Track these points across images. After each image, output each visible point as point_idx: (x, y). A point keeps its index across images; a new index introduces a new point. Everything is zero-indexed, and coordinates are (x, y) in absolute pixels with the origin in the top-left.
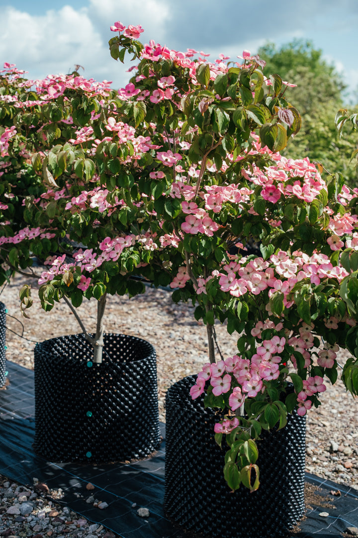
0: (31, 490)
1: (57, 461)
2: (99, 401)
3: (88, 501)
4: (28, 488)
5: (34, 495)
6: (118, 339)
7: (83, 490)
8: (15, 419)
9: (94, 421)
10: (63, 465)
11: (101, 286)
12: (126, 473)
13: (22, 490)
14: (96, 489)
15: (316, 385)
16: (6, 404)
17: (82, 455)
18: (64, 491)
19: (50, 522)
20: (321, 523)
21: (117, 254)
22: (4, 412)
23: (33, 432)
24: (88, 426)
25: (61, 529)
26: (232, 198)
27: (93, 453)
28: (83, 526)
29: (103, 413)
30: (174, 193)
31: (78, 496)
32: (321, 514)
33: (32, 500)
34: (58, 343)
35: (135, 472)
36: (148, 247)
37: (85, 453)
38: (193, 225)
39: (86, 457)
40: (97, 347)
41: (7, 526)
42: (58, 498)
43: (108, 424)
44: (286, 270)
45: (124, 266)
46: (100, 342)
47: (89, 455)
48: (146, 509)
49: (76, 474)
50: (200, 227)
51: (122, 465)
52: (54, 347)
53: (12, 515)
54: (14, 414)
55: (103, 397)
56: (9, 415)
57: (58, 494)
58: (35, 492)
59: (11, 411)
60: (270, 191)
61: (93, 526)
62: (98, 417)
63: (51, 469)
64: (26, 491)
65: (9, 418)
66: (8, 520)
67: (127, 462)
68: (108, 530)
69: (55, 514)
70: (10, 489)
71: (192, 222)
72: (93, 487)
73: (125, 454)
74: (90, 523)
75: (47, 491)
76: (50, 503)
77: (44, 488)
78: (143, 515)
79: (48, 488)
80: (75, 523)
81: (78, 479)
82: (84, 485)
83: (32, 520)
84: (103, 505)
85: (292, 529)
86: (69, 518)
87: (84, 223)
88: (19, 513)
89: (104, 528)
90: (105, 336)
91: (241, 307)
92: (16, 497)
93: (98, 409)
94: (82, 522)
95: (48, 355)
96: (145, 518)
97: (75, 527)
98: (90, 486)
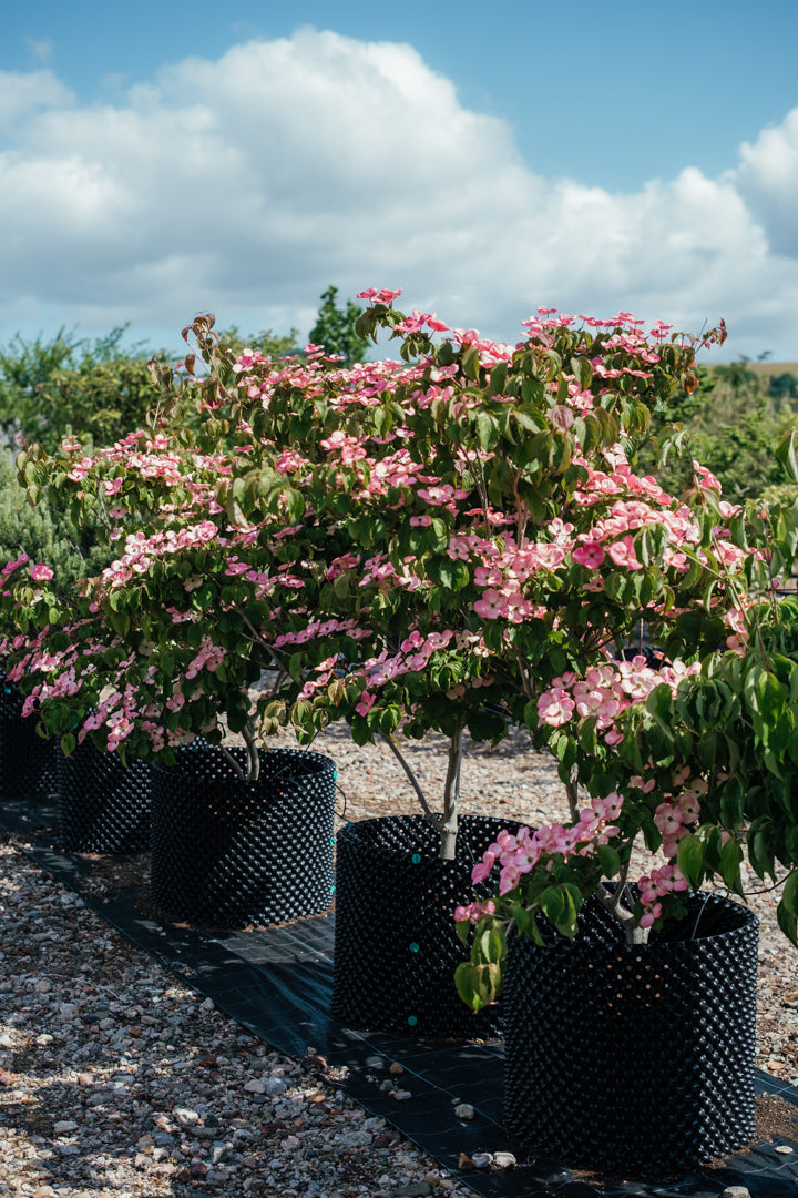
0: (297, 1062)
1: (360, 1028)
2: (431, 925)
3: (382, 1088)
4: (292, 1060)
5: (299, 1069)
6: (487, 826)
7: (383, 1074)
8: (322, 962)
9: (422, 961)
10: (367, 1034)
11: (394, 711)
12: (468, 1056)
13: (281, 1061)
14: (405, 1073)
15: (673, 879)
16: (315, 938)
17: (402, 1021)
18: (351, 1070)
19: (307, 1109)
20: (770, 1160)
21: (425, 658)
22: (306, 951)
23: (331, 979)
24: (412, 969)
25: (319, 1119)
26: (549, 561)
27: (420, 1019)
28: (357, 1120)
29: (437, 948)
30: (457, 551)
31: (371, 1080)
32: (779, 1149)
33: (292, 1077)
34: (390, 827)
35: (484, 1057)
36: (478, 651)
37: (406, 1017)
38: (493, 606)
39: (407, 1024)
40: (446, 834)
41: (237, 1106)
42: (337, 1079)
43: (445, 969)
44: (638, 686)
45: (436, 680)
46: (452, 826)
47: (412, 1021)
48: (469, 1106)
49: (382, 1050)
50: (503, 608)
51: (468, 1043)
52: (381, 833)
53: (252, 1093)
54: (322, 955)
55: (438, 920)
56: (314, 956)
57: (339, 1074)
58: (302, 1067)
59: (319, 949)
60: (591, 551)
61: (371, 1119)
62: (430, 955)
63: (346, 1039)
64: (288, 1063)
65: (311, 959)
66: (243, 1099)
67: (480, 1040)
68: (394, 1129)
69: (319, 1099)
70: (264, 1059)
71: (493, 601)
72: (401, 1070)
73: (477, 1027)
74: (368, 1116)
75: (323, 1067)
76: (319, 1084)
77: (320, 1063)
78: (461, 1116)
79: (324, 1063)
80: (346, 1115)
81: (382, 1057)
82: (387, 1064)
83: (280, 1103)
84: (402, 1095)
85: (708, 1161)
86: (340, 1108)
87: (389, 608)
88: (262, 1091)
89: (387, 1125)
90: (459, 816)
91: (566, 744)
92: (270, 1069)
93: (430, 940)
94: (358, 1114)
95: (361, 843)
96: (465, 1119)
97: (343, 1120)
98: (396, 1067)
